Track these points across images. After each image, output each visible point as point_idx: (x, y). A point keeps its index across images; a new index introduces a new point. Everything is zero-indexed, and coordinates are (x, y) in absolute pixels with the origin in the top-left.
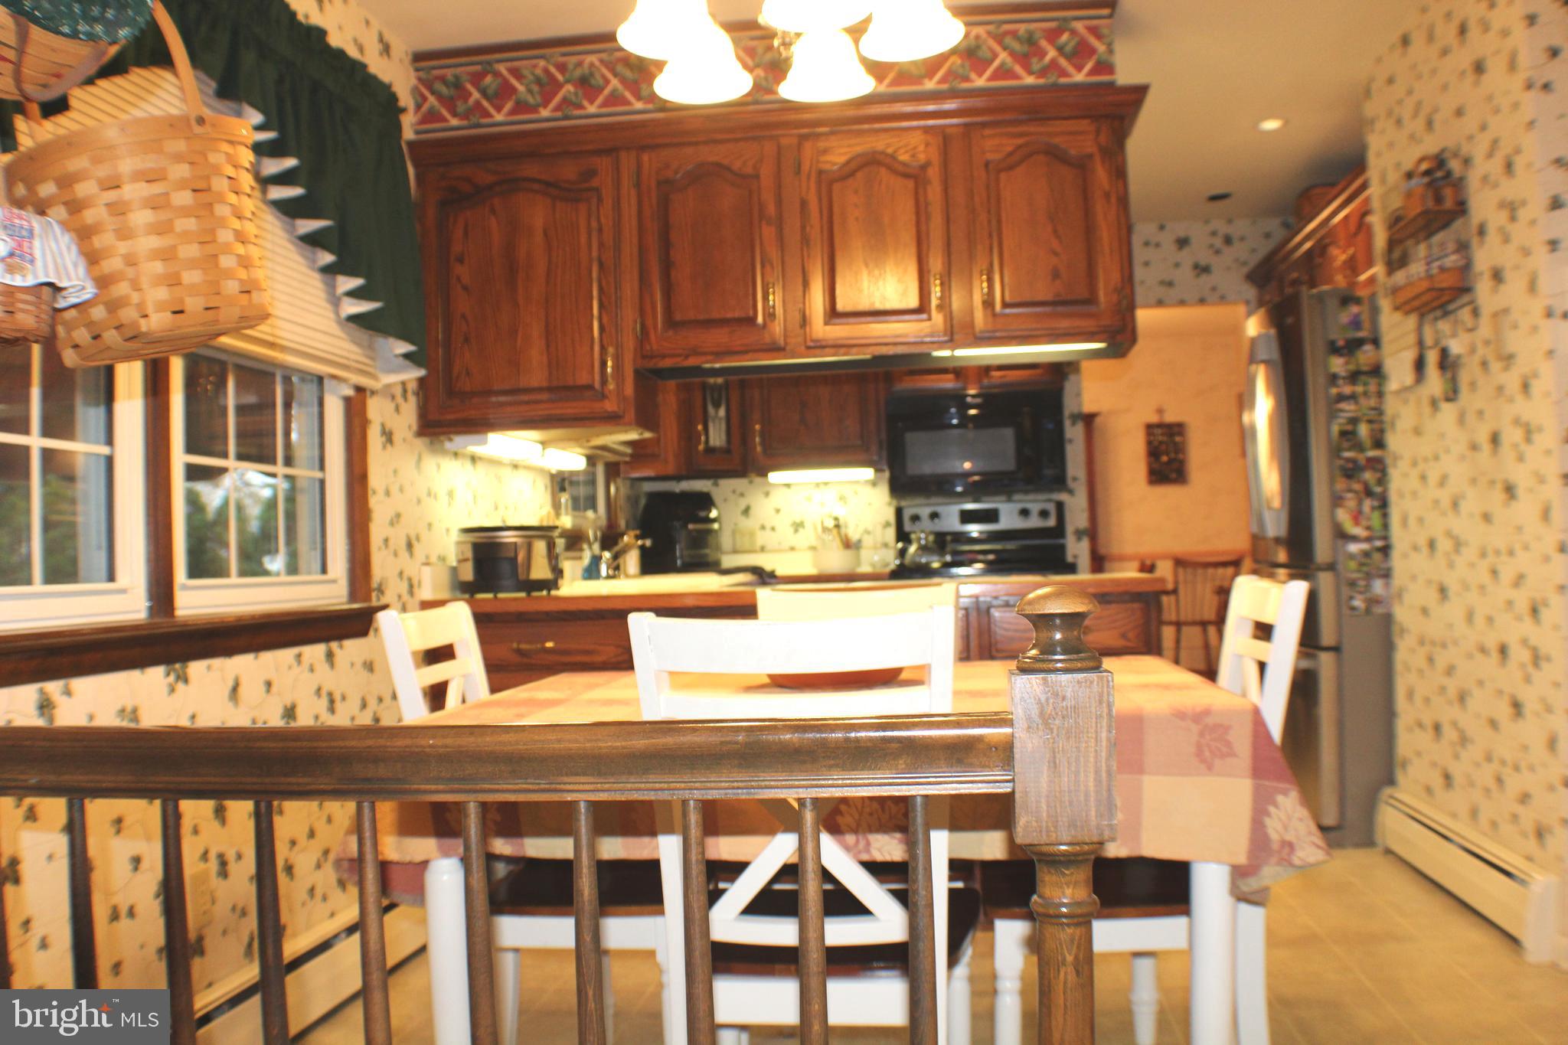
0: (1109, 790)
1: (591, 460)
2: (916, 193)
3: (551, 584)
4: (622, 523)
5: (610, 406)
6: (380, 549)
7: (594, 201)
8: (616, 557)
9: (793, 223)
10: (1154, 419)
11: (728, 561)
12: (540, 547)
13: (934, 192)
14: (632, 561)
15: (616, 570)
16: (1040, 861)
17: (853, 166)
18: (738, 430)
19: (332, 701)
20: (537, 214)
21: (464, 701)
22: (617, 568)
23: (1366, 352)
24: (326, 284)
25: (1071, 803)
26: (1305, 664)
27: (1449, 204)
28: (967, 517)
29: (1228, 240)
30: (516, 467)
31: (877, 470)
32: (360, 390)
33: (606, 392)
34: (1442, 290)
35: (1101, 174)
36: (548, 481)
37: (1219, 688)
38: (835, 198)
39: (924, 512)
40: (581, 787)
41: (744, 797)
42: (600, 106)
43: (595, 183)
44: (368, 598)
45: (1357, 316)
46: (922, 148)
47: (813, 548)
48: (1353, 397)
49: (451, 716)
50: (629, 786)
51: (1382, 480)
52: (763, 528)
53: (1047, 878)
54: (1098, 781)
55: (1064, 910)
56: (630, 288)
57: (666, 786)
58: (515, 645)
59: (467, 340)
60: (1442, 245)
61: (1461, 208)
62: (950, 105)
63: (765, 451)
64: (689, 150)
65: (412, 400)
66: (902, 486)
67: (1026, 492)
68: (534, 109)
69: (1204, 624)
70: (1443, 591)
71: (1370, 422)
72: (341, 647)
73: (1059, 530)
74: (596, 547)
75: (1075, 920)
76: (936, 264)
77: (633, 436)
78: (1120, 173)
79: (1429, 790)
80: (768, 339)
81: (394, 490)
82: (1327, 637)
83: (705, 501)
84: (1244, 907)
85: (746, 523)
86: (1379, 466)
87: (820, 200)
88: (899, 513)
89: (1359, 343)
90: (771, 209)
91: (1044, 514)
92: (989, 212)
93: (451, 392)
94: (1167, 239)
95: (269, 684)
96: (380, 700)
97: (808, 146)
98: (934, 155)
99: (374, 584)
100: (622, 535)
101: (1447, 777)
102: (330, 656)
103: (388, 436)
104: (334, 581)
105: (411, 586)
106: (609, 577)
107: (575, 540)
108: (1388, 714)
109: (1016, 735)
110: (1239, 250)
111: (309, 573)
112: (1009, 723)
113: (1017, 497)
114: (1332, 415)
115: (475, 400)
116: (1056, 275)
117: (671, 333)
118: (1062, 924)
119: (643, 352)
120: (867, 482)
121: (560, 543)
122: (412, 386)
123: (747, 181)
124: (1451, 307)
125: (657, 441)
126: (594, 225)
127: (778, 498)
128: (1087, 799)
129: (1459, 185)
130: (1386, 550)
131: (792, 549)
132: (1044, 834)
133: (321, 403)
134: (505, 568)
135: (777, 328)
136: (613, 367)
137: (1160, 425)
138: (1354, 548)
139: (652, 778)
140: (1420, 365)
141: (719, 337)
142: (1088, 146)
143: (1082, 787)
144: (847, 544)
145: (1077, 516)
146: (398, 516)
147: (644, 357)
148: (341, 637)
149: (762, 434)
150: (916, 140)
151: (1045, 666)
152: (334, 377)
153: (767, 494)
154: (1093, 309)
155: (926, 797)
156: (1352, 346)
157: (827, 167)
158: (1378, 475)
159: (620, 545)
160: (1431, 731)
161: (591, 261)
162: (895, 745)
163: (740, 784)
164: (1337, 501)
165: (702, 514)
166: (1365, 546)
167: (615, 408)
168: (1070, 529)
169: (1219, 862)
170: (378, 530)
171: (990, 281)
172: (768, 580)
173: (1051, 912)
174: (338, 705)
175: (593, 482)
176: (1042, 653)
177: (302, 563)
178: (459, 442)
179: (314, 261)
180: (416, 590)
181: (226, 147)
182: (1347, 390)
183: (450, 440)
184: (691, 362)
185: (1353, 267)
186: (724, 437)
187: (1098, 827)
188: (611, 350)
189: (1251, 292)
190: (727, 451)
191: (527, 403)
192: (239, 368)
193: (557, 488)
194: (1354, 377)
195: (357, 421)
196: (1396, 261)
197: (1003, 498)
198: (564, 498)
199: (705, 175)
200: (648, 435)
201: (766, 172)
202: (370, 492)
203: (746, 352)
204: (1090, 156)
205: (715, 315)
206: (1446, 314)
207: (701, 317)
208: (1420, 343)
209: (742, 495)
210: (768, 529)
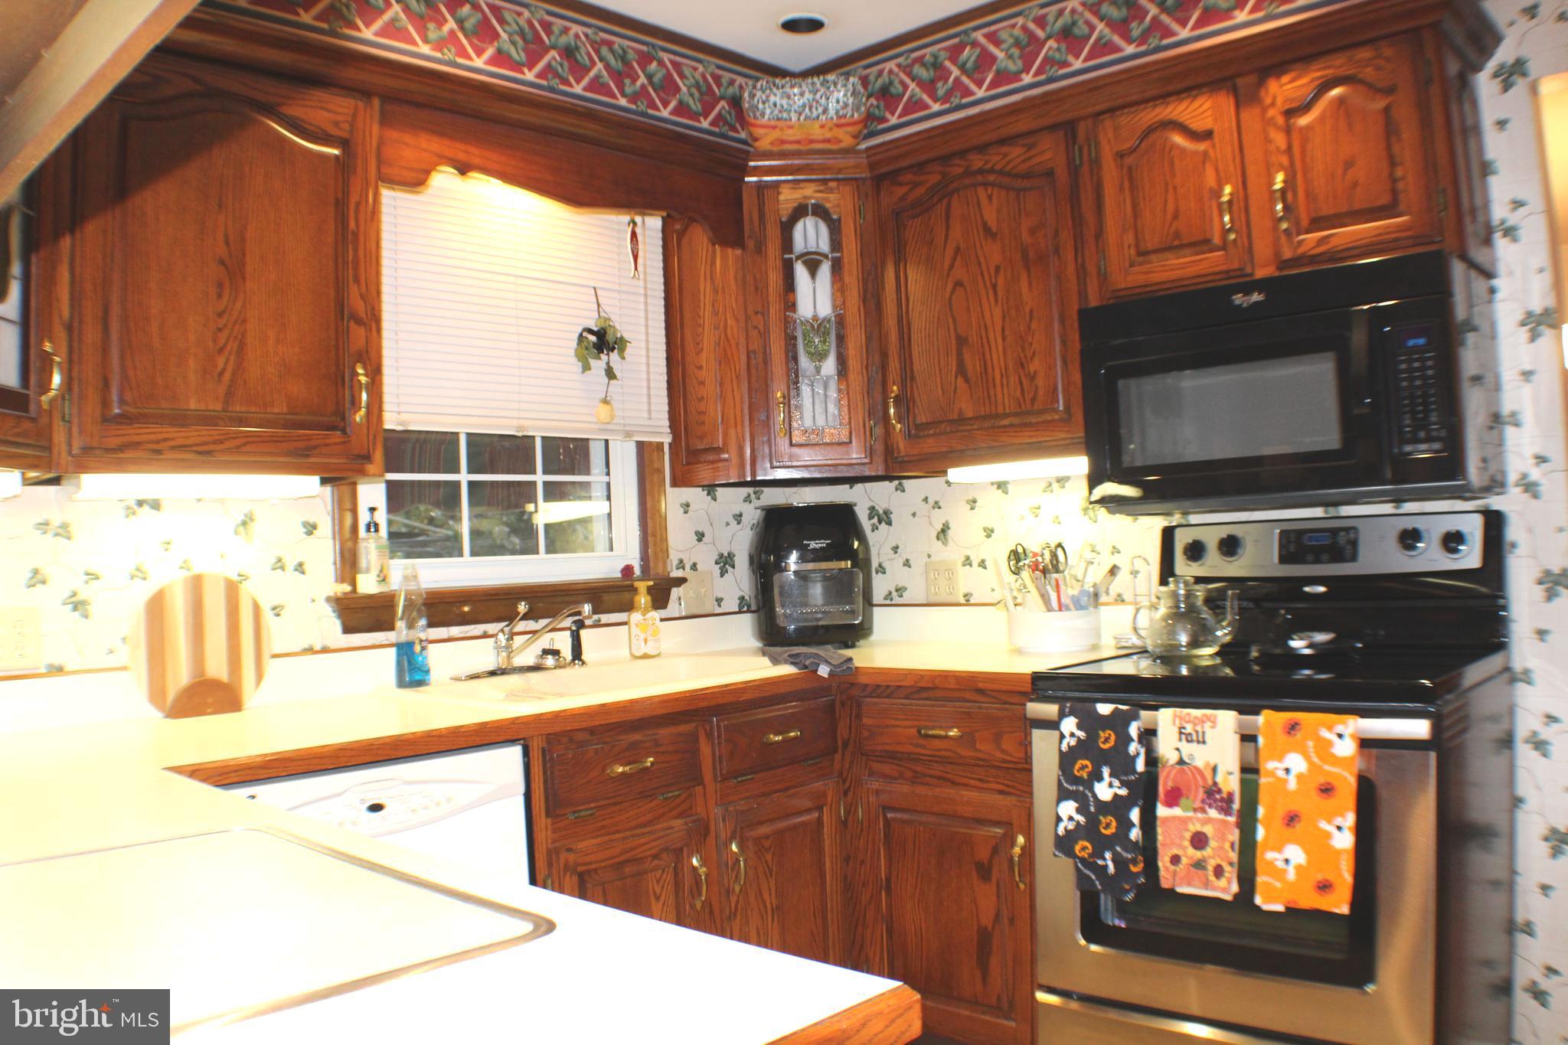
39: (1212, 538)
52: (968, 562)
85: (941, 554)
127: (990, 508)
145: (1547, 543)
153: (973, 503)
168: (1526, 574)
209: (937, 505)
210: (975, 564)
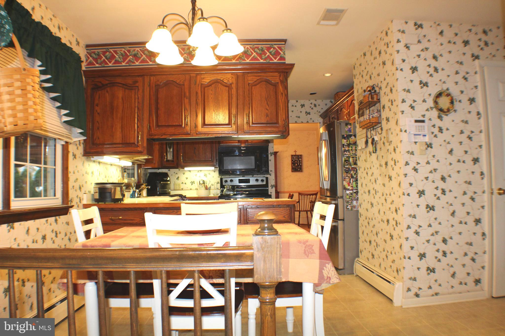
0: (280, 268)
1: (133, 163)
2: (229, 91)
3: (122, 200)
4: (142, 181)
5: (139, 149)
6: (71, 189)
7: (137, 90)
8: (140, 191)
9: (193, 98)
10: (294, 154)
11: (172, 193)
12: (118, 189)
13: (234, 91)
14: (145, 192)
15: (140, 195)
16: (261, 287)
17: (211, 82)
18: (176, 155)
19: (56, 234)
20: (120, 93)
21: (96, 236)
22: (140, 194)
23: (352, 138)
24: (57, 111)
25: (269, 271)
26: (334, 224)
27: (375, 99)
28: (241, 181)
29: (315, 106)
30: (111, 165)
31: (215, 168)
32: (67, 143)
33: (138, 145)
34: (373, 123)
35: (281, 88)
36: (121, 169)
37: (311, 234)
38: (206, 92)
39: (229, 180)
40: (132, 267)
41: (178, 270)
42: (139, 63)
43: (137, 85)
44: (68, 204)
45: (349, 129)
46: (231, 79)
47: (197, 189)
48: (348, 151)
49: (92, 241)
50: (146, 266)
51: (356, 173)
52: (182, 183)
53: (263, 292)
54: (277, 265)
55: (267, 300)
56: (146, 115)
57: (156, 266)
58: (110, 217)
59: (98, 129)
60: (373, 110)
61: (379, 101)
62: (239, 67)
63: (183, 162)
64: (164, 76)
65: (82, 145)
66: (222, 172)
67: (258, 174)
68: (120, 63)
69: (307, 211)
70: (372, 204)
71: (353, 157)
72: (59, 218)
73: (267, 185)
74: (134, 188)
75: (271, 303)
76: (234, 111)
77: (146, 157)
78: (286, 88)
79: (368, 259)
80: (185, 132)
81: (76, 172)
82: (340, 217)
83: (166, 175)
84: (317, 294)
85: (177, 182)
86: (355, 170)
87: (201, 92)
88: (221, 179)
89: (351, 136)
90: (187, 94)
91: (262, 181)
92: (249, 97)
93: (93, 144)
94: (298, 105)
95: (38, 229)
96: (71, 233)
97: (198, 77)
98: (234, 82)
99: (70, 200)
100: (142, 185)
101: (373, 256)
102: (56, 220)
103: (75, 156)
104: (58, 199)
105: (80, 200)
106: (138, 197)
107: (128, 186)
108: (358, 238)
109: (255, 253)
110: (318, 108)
111: (50, 196)
112: (252, 249)
113: (255, 176)
114: (343, 155)
115: (100, 146)
116: (267, 116)
117: (158, 129)
118: (267, 304)
119: (149, 133)
120: (212, 170)
121: (124, 188)
122: (82, 142)
123: (180, 86)
124: (375, 127)
125: (153, 158)
126: (137, 97)
127: (187, 174)
128: (274, 270)
129: (378, 94)
130: (357, 193)
131: (191, 189)
132: (262, 280)
133: (55, 146)
134: (108, 195)
135: (188, 128)
136: (140, 138)
137: (295, 155)
138: (348, 192)
139: (152, 264)
140: (367, 142)
141: (171, 130)
142: (278, 80)
143: (272, 267)
144: (206, 188)
145: (272, 181)
146: (77, 179)
147: (149, 135)
148: (59, 215)
149: (183, 156)
150: (229, 76)
151: (262, 234)
152: (59, 139)
153: (184, 174)
154: (278, 125)
155: (229, 270)
156: (349, 136)
157: (204, 83)
158: (355, 172)
159: (141, 188)
160: (368, 243)
161: (135, 107)
162: (221, 255)
163: (177, 266)
164: (343, 179)
165: (165, 179)
166: (351, 192)
167: (141, 150)
168: (269, 185)
169: (310, 282)
170: (71, 183)
171: (249, 116)
172: (184, 199)
173: (264, 301)
174: (58, 235)
175: (134, 169)
176: (262, 230)
177: (48, 193)
178: (96, 158)
179: (55, 105)
180: (82, 201)
181: (31, 77)
182: (347, 149)
183: (93, 157)
184: (163, 137)
185: (349, 115)
186: (172, 157)
187: (277, 278)
188: (140, 133)
189: (321, 120)
190: (173, 161)
191: (115, 147)
192: (31, 136)
193: (123, 171)
194: (349, 145)
195: (65, 152)
196: (361, 114)
197: (251, 176)
198: (125, 174)
199: (168, 84)
200: (150, 157)
201: (186, 83)
202: (69, 172)
203: (179, 135)
204: (278, 83)
205: (170, 124)
206: (373, 129)
207: (166, 124)
208: (367, 136)
209: (177, 174)
210: (184, 183)
